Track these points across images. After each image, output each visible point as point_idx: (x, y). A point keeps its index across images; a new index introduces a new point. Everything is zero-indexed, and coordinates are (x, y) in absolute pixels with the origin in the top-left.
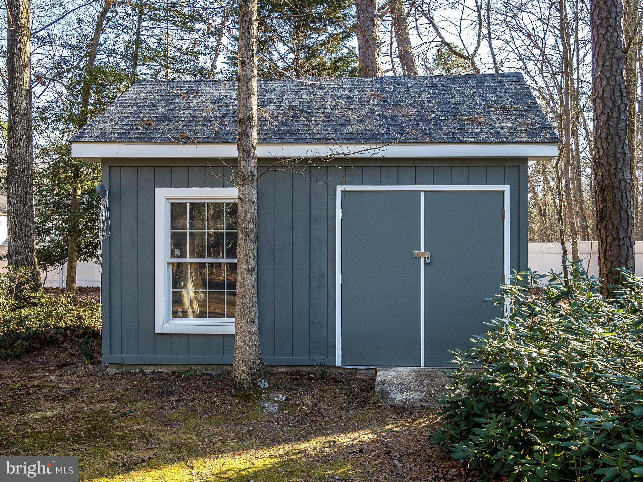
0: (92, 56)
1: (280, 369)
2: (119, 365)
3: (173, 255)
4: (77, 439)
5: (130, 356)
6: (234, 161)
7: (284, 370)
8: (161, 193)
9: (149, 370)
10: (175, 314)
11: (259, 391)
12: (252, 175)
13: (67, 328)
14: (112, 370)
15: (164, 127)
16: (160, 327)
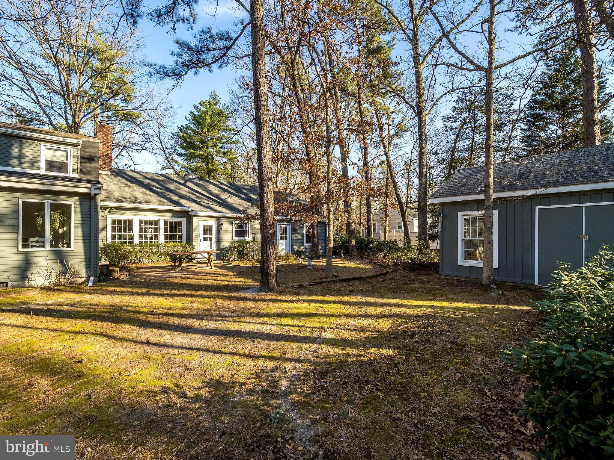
0: (453, 154)
1: (509, 284)
2: (445, 275)
3: (465, 236)
4: (422, 292)
5: (449, 273)
6: (483, 200)
7: (510, 284)
8: (460, 214)
9: (455, 278)
10: (465, 259)
11: (491, 288)
12: (490, 206)
13: (434, 263)
14: (443, 277)
15: (462, 189)
16: (460, 263)
